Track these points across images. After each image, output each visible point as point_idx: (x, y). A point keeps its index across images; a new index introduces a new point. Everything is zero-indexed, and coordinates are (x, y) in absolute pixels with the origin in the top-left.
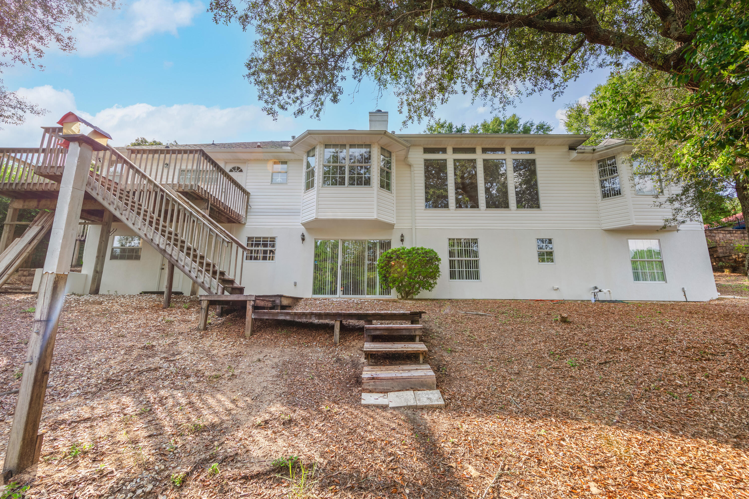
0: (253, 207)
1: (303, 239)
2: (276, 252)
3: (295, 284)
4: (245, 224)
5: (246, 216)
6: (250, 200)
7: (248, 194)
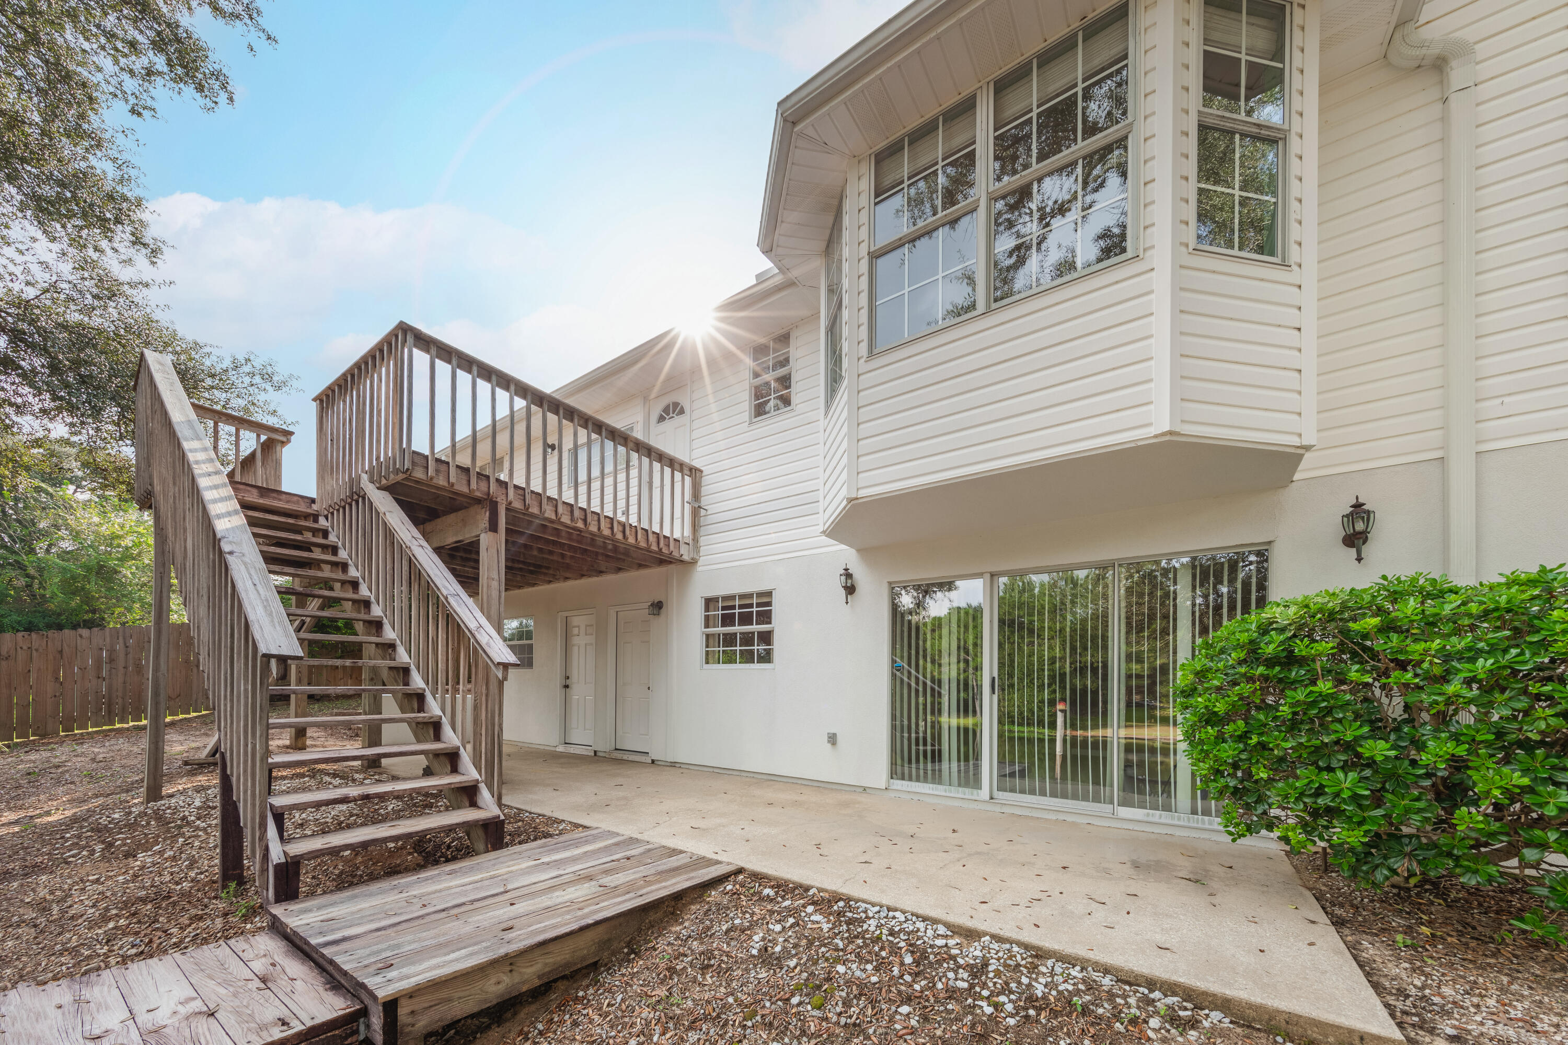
0: (711, 509)
1: (850, 590)
2: (776, 638)
3: (833, 739)
4: (694, 562)
5: (695, 539)
6: (704, 491)
7: (694, 472)
